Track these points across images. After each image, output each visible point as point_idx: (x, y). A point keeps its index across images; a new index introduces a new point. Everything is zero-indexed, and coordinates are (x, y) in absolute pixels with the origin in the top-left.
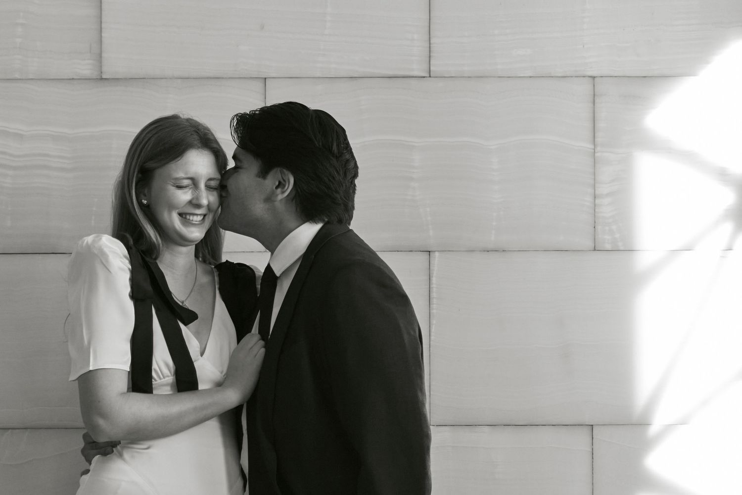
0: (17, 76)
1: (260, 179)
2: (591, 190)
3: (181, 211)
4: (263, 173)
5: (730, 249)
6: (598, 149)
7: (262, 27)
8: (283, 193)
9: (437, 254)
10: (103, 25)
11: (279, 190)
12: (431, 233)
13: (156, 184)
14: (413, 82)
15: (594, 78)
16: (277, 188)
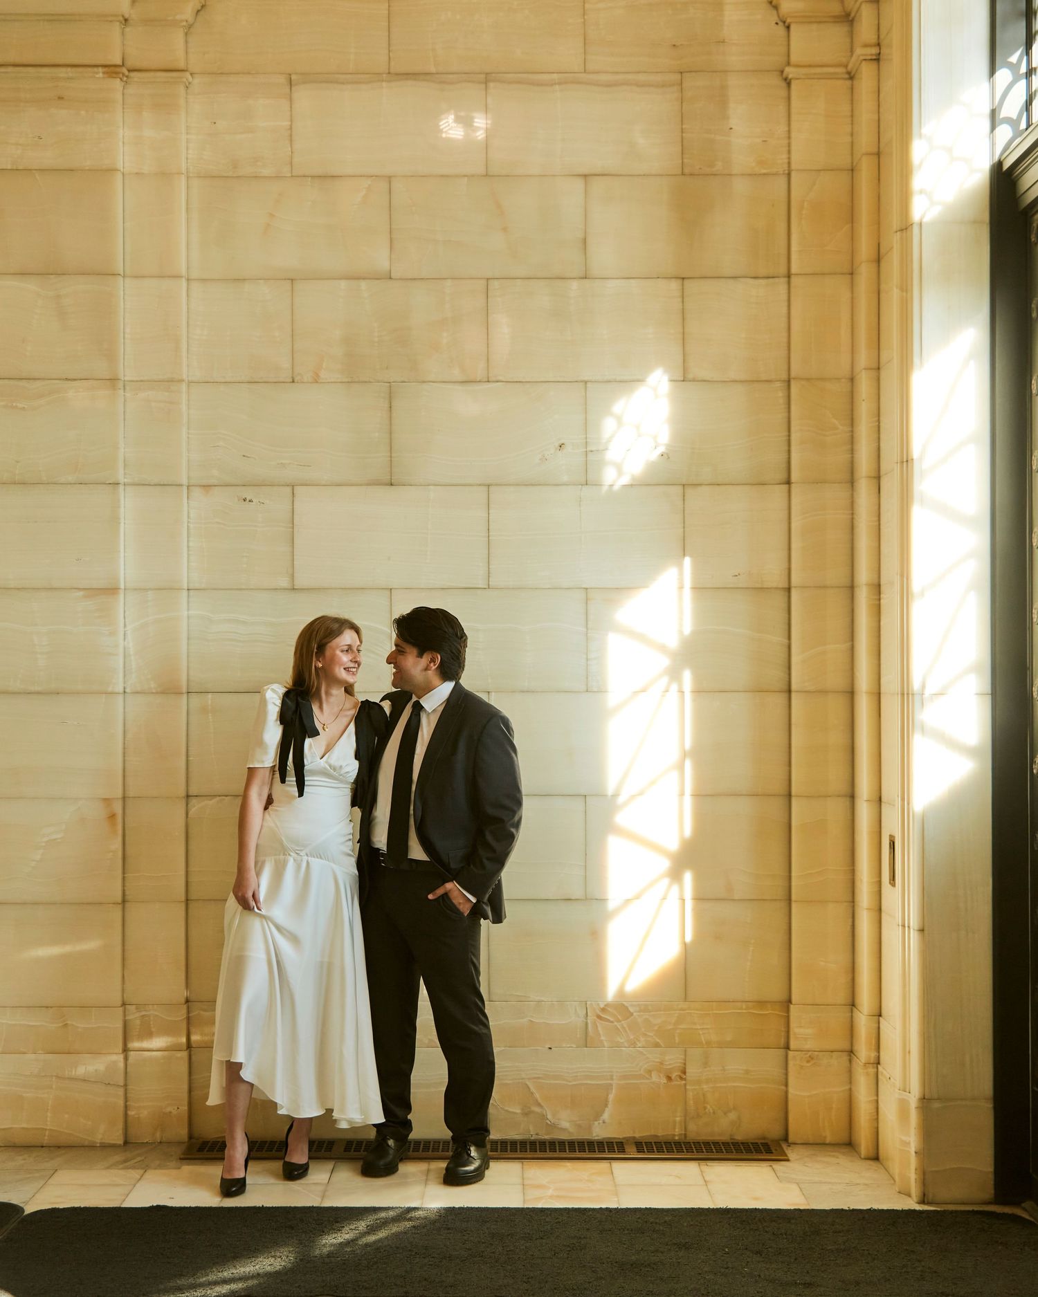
0: (244, 587)
1: (419, 659)
2: (585, 656)
3: (346, 666)
4: (420, 655)
5: (667, 691)
6: (589, 631)
7: (389, 559)
8: (435, 665)
9: (493, 693)
10: (295, 557)
11: (432, 664)
12: (490, 681)
13: (328, 653)
14: (479, 592)
15: (587, 589)
16: (430, 663)
